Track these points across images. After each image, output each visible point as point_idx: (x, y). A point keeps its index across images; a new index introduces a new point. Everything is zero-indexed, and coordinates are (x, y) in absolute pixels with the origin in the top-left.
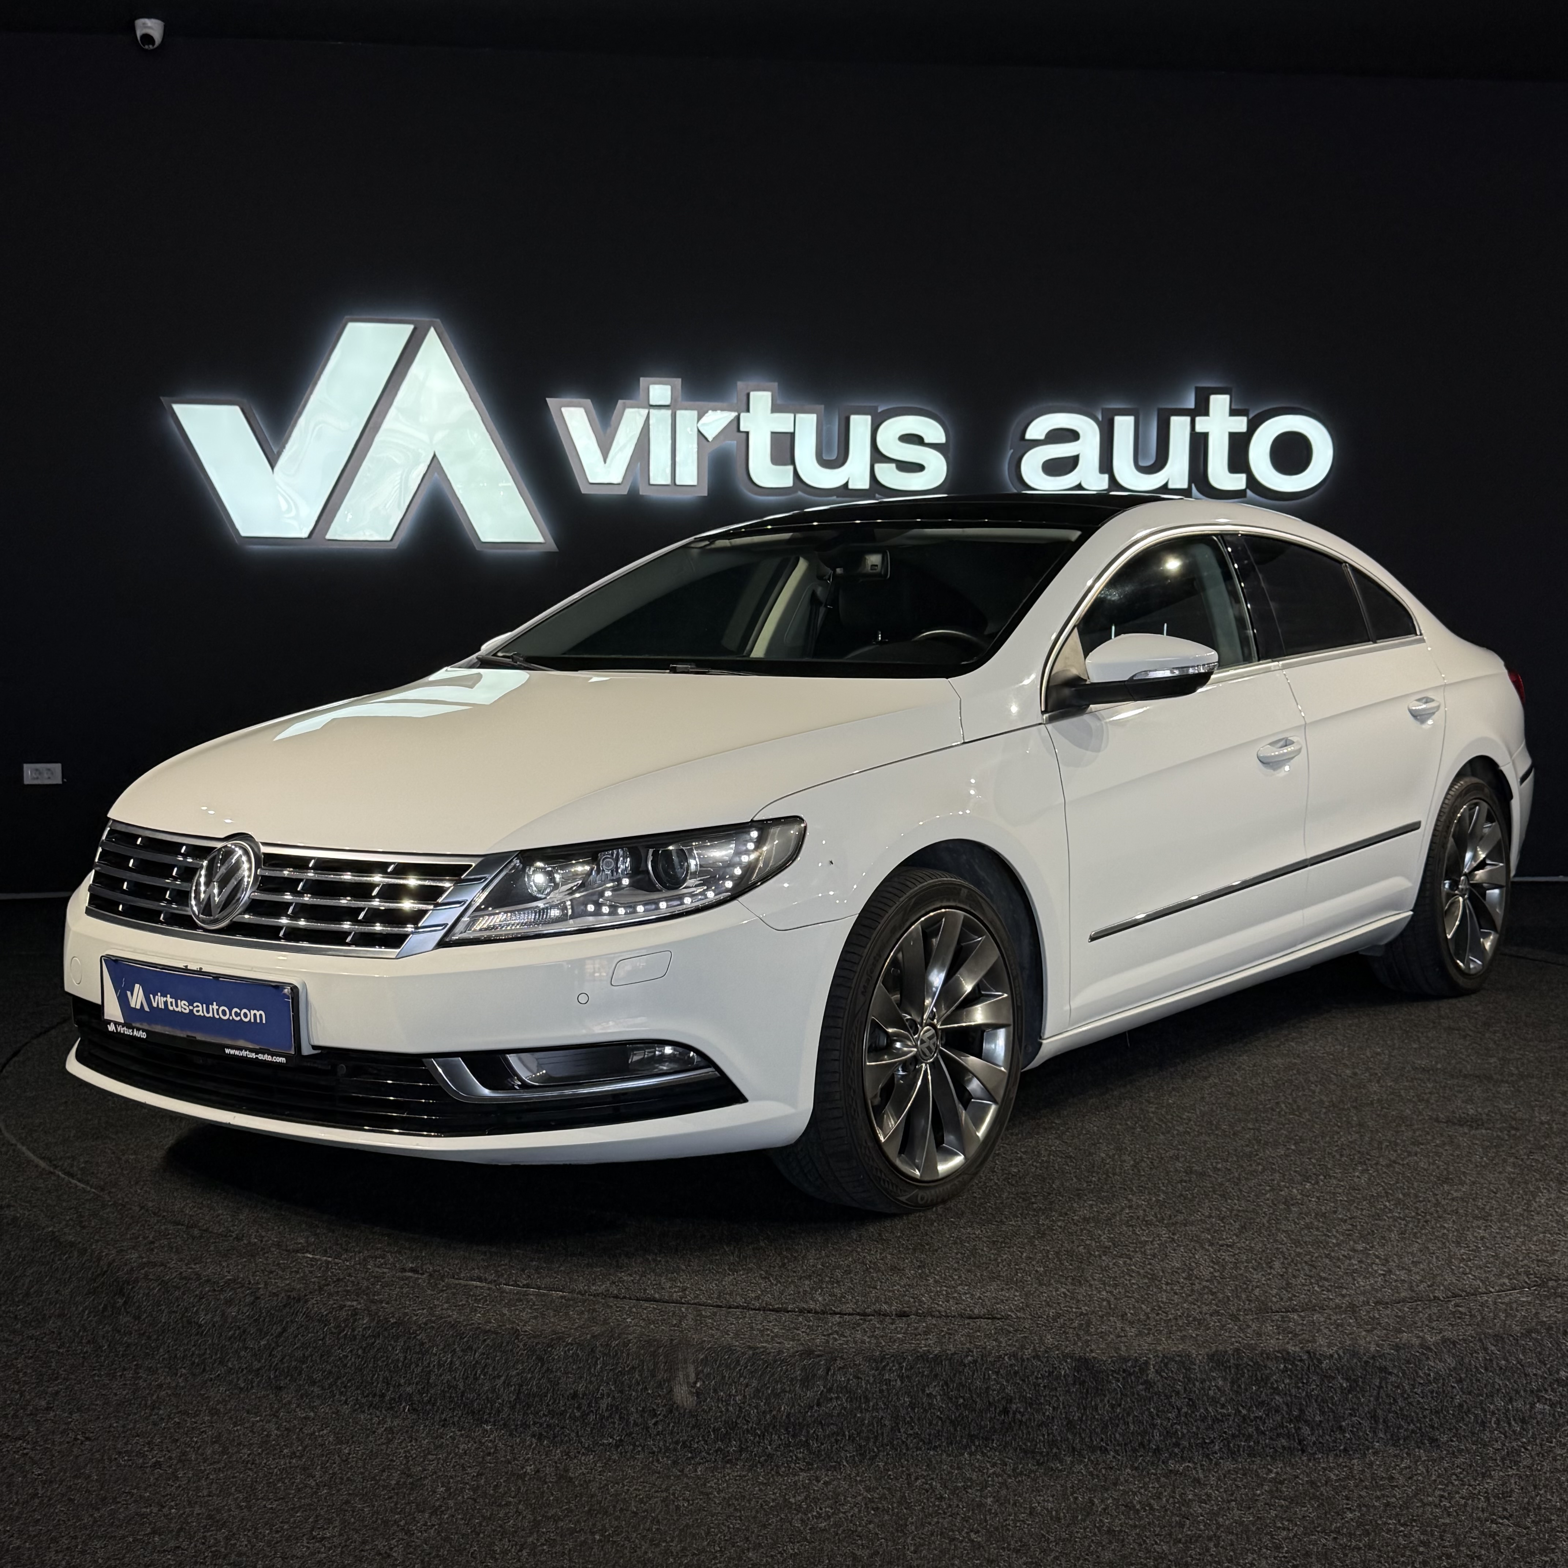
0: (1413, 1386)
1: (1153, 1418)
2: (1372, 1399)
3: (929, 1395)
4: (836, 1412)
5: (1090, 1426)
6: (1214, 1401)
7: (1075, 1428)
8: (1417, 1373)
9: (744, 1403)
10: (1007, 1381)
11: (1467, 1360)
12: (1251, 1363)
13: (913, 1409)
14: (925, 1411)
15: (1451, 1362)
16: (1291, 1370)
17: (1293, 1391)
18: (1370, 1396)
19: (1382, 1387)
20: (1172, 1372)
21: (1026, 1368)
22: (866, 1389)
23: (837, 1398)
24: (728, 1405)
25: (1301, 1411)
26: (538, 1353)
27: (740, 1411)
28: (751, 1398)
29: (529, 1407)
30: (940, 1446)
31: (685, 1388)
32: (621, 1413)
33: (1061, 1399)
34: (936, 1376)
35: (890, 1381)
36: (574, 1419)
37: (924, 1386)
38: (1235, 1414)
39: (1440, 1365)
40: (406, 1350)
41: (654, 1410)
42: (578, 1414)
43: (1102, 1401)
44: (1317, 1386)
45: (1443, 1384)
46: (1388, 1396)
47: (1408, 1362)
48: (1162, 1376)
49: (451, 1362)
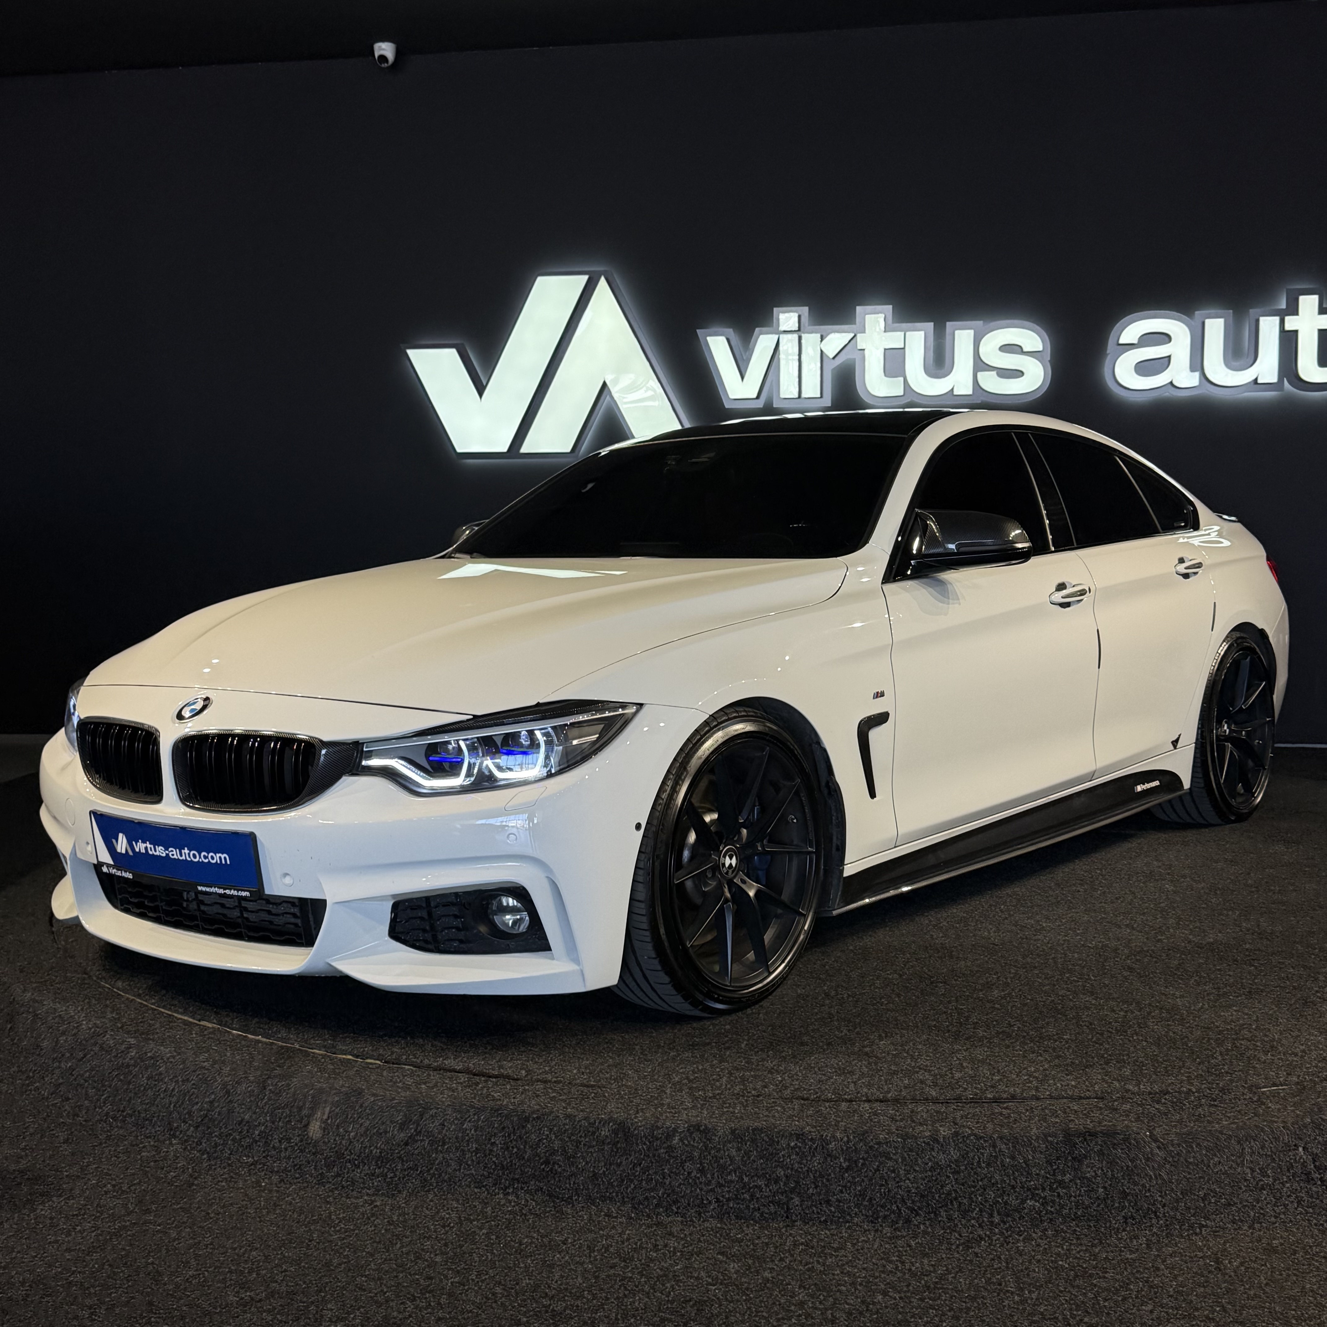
0: (908, 1172)
1: (664, 1178)
2: (865, 1179)
3: (493, 1144)
4: (416, 1152)
5: (610, 1179)
6: (722, 1168)
7: (597, 1180)
8: (917, 1161)
9: (354, 1139)
10: (556, 1137)
11: (971, 1155)
12: (765, 1138)
13: (476, 1154)
14: (485, 1156)
15: (955, 1154)
16: (800, 1148)
17: (796, 1166)
18: (865, 1177)
19: (879, 1170)
20: (694, 1140)
21: (575, 1128)
22: (446, 1135)
23: (422, 1141)
24: (343, 1139)
25: (797, 1183)
26: (228, 1087)
27: (349, 1145)
28: (362, 1135)
29: (209, 1128)
30: (486, 1185)
31: (318, 1123)
32: (267, 1138)
33: (594, 1155)
34: (504, 1128)
35: (466, 1130)
36: (234, 1140)
37: (492, 1136)
38: (737, 1181)
39: (942, 1156)
40: (148, 1079)
41: (290, 1139)
42: (237, 1137)
43: (627, 1159)
44: (819, 1163)
45: (939, 1174)
46: (882, 1178)
47: (911, 1150)
48: (684, 1143)
49: (173, 1090)
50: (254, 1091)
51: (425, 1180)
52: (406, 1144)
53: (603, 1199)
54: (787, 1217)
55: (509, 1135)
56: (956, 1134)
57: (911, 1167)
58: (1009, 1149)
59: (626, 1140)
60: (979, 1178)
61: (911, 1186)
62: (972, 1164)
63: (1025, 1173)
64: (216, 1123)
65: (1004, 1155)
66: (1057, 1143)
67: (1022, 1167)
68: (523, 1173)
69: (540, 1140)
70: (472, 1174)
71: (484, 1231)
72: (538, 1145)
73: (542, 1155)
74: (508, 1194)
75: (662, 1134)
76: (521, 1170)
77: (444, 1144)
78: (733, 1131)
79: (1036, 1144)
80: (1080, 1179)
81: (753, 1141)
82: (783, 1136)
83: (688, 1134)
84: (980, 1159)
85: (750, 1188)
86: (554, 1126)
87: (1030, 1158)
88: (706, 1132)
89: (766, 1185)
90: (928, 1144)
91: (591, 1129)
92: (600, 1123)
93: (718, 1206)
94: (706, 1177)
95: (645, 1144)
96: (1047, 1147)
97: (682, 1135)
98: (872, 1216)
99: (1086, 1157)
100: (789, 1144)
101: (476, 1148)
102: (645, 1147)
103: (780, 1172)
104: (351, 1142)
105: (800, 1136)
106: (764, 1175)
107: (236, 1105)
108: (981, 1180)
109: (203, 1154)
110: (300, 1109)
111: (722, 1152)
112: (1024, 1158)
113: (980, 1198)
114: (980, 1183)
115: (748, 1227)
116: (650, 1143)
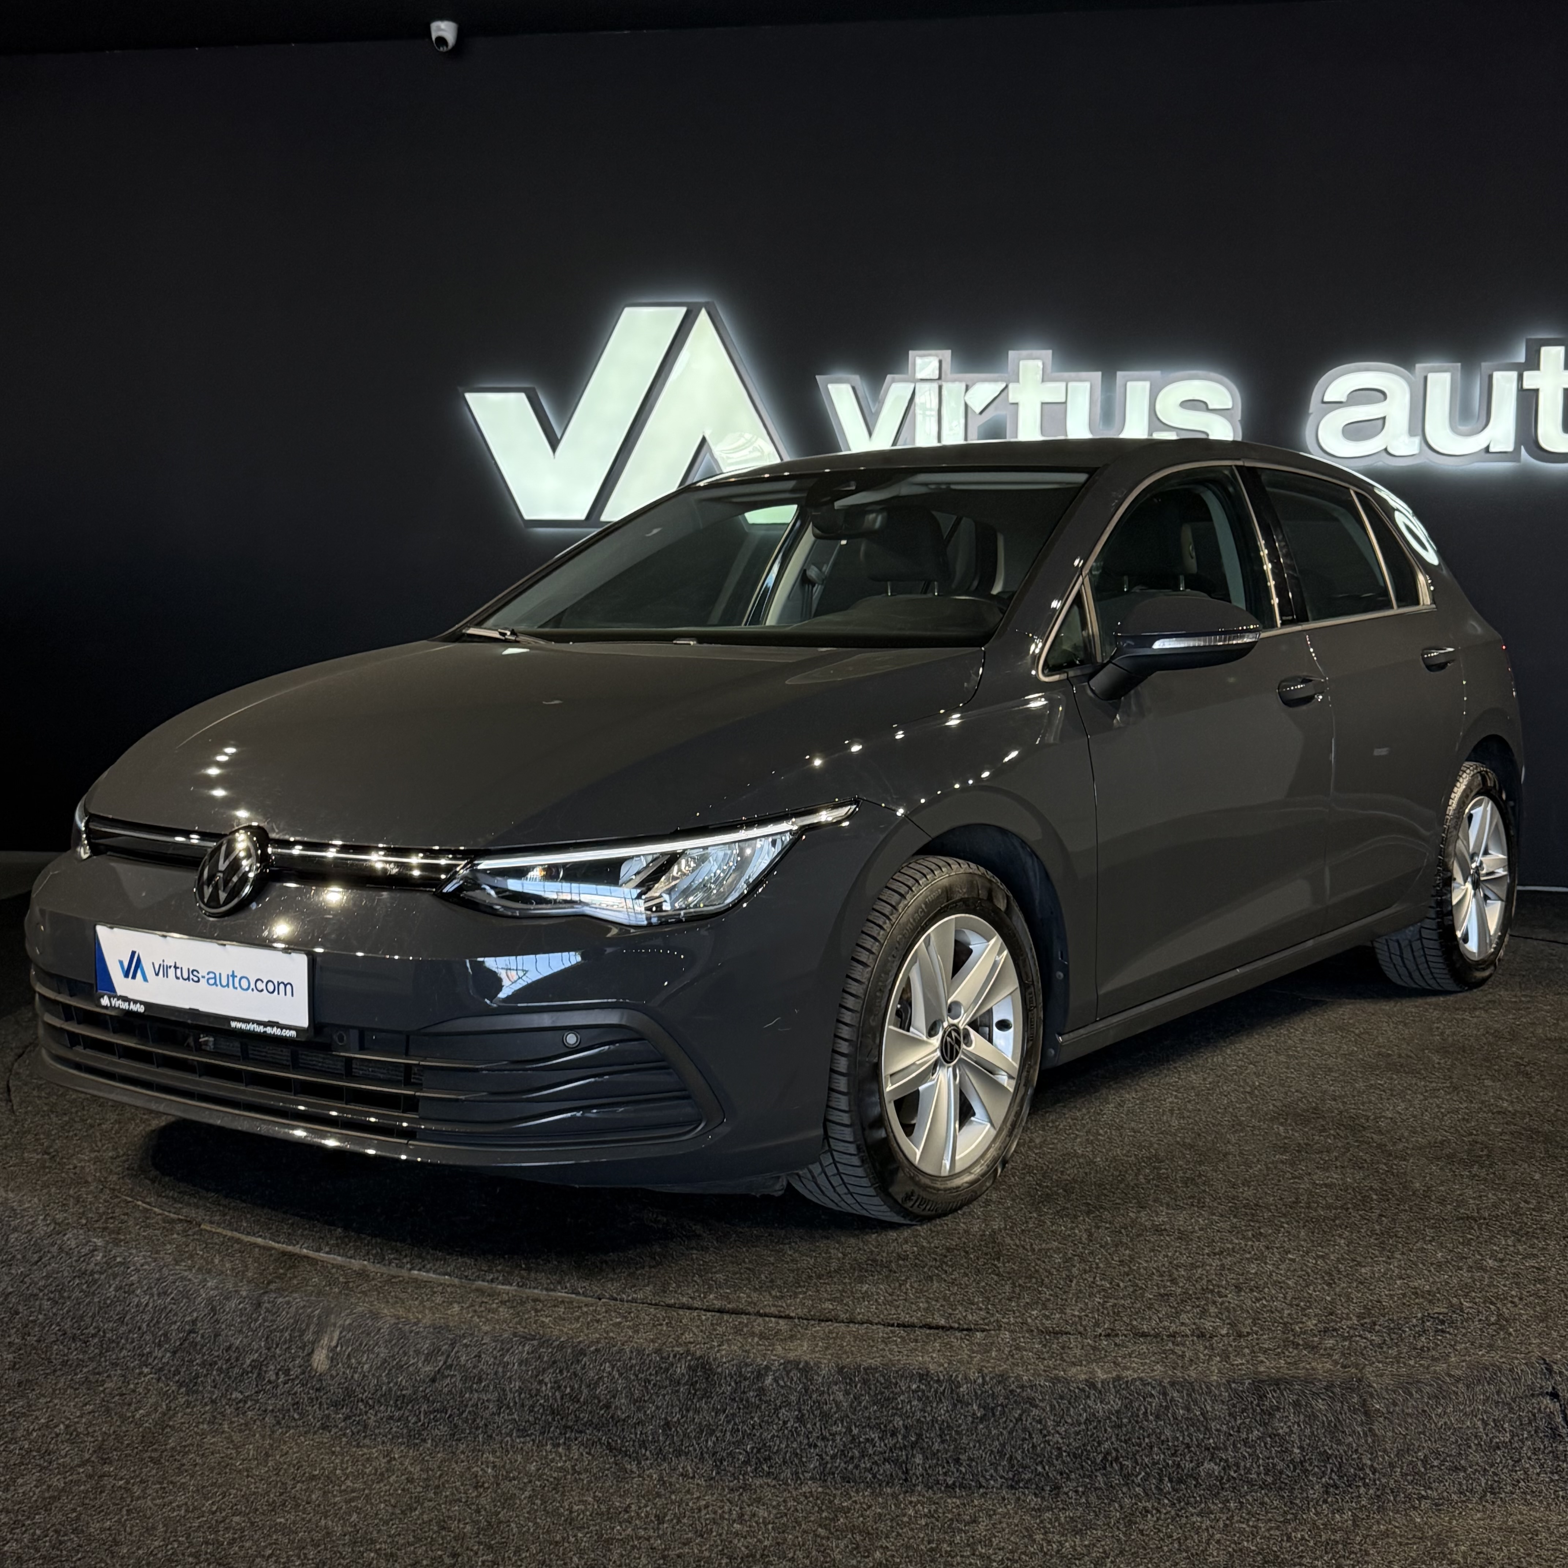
2: (1005, 1432)
4: (446, 1390)
6: (826, 1416)
11: (1136, 1404)
12: (881, 1379)
15: (1116, 1404)
18: (1004, 1429)
20: (792, 1380)
21: (643, 1363)
22: (483, 1369)
23: (452, 1377)
24: (355, 1372)
26: (215, 1303)
27: (363, 1380)
28: (376, 1368)
29: (189, 1354)
31: (324, 1352)
32: (260, 1369)
35: (508, 1364)
36: (220, 1370)
41: (289, 1370)
42: (224, 1366)
50: (246, 1309)
51: (456, 1426)
52: (433, 1380)
53: (678, 1453)
54: (906, 1480)
55: (561, 1372)
56: (1119, 1378)
57: (1062, 1417)
58: (1183, 1398)
59: (707, 1379)
60: (1145, 1434)
61: (1060, 1441)
62: (1138, 1416)
63: (1202, 1429)
64: (198, 1347)
65: (1176, 1405)
66: (1242, 1391)
67: (1198, 1420)
68: (578, 1419)
69: (600, 1378)
70: (515, 1420)
71: (527, 1494)
72: (596, 1384)
73: (602, 1397)
74: (559, 1445)
75: (752, 1373)
76: (576, 1416)
77: (480, 1381)
78: (840, 1370)
79: (1217, 1392)
80: (1270, 1437)
81: (865, 1382)
82: (902, 1376)
83: (784, 1373)
84: (1146, 1409)
85: (860, 1442)
86: (619, 1360)
87: (1208, 1408)
88: (806, 1370)
89: (881, 1439)
90: (1083, 1390)
91: (663, 1366)
92: (675, 1356)
93: (820, 1464)
94: (805, 1427)
95: (730, 1385)
96: (1229, 1395)
97: (777, 1374)
98: (1013, 1479)
99: (1278, 1409)
100: (909, 1387)
101: (520, 1387)
102: (729, 1388)
103: (898, 1422)
104: (364, 1376)
105: (924, 1376)
106: (878, 1426)
107: (223, 1326)
108: (1149, 1436)
109: (180, 1386)
110: (302, 1333)
111: (826, 1396)
112: (1202, 1409)
113: (1146, 1460)
114: (1147, 1440)
115: (857, 1492)
116: (736, 1383)
